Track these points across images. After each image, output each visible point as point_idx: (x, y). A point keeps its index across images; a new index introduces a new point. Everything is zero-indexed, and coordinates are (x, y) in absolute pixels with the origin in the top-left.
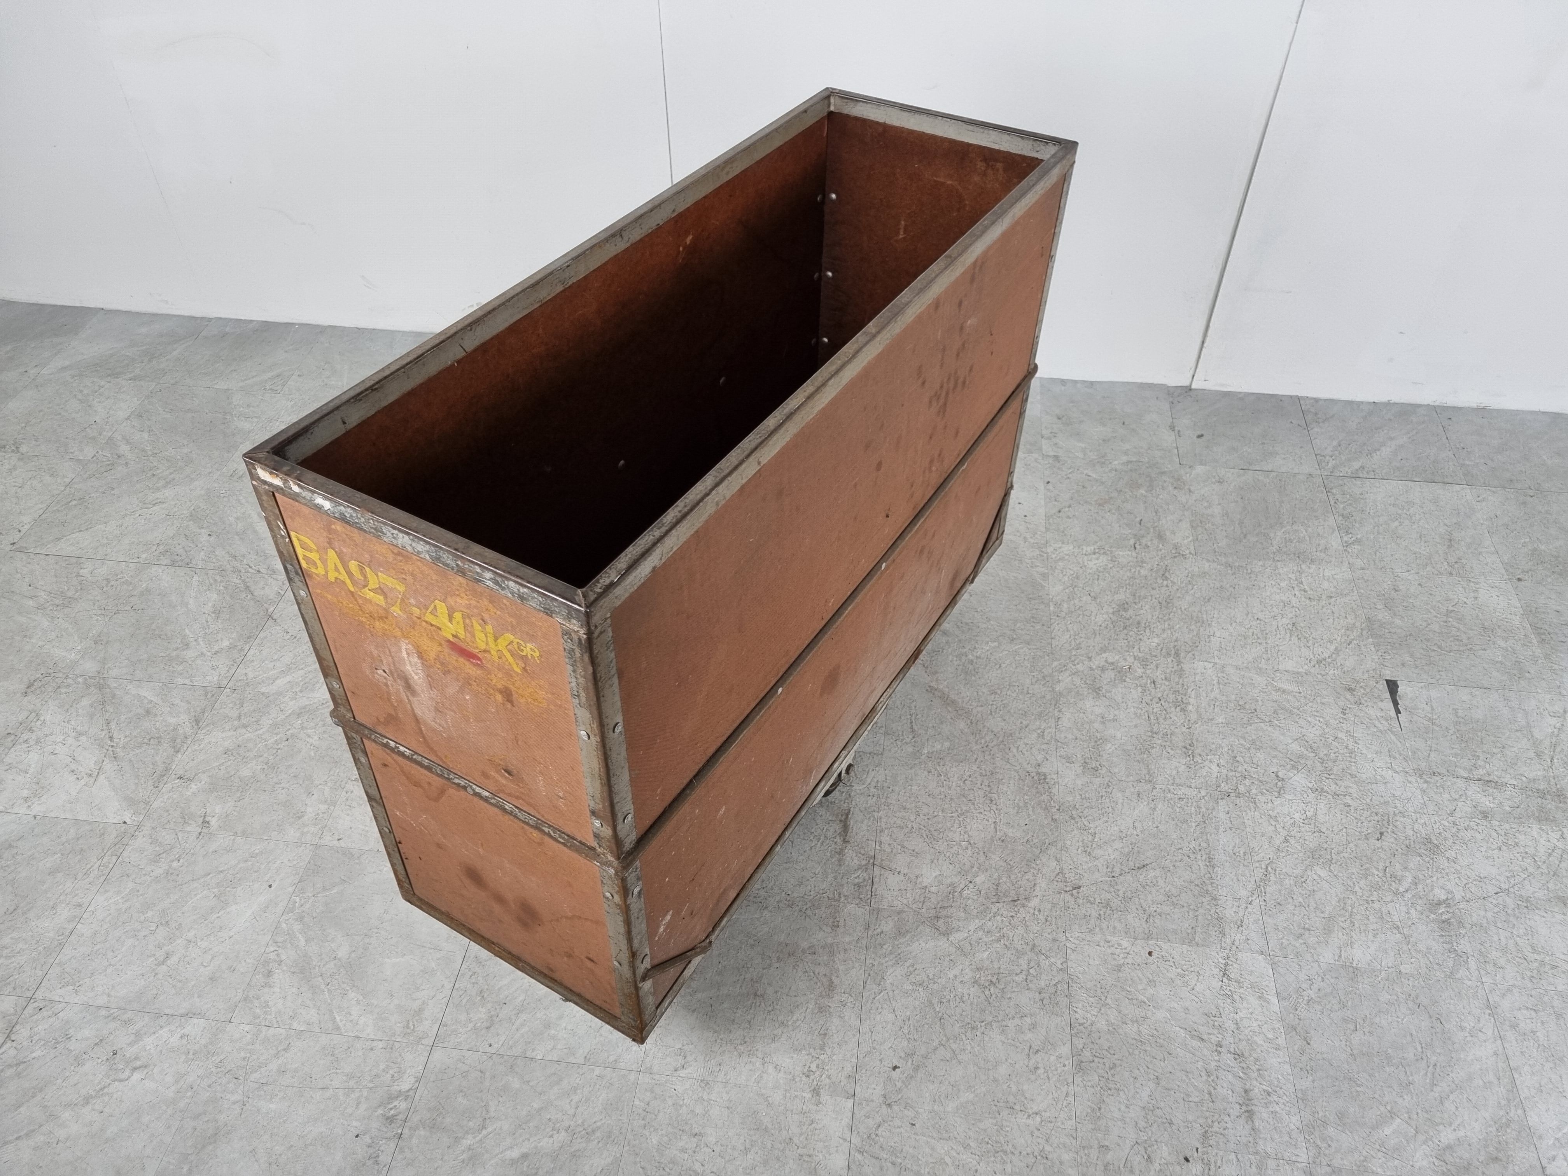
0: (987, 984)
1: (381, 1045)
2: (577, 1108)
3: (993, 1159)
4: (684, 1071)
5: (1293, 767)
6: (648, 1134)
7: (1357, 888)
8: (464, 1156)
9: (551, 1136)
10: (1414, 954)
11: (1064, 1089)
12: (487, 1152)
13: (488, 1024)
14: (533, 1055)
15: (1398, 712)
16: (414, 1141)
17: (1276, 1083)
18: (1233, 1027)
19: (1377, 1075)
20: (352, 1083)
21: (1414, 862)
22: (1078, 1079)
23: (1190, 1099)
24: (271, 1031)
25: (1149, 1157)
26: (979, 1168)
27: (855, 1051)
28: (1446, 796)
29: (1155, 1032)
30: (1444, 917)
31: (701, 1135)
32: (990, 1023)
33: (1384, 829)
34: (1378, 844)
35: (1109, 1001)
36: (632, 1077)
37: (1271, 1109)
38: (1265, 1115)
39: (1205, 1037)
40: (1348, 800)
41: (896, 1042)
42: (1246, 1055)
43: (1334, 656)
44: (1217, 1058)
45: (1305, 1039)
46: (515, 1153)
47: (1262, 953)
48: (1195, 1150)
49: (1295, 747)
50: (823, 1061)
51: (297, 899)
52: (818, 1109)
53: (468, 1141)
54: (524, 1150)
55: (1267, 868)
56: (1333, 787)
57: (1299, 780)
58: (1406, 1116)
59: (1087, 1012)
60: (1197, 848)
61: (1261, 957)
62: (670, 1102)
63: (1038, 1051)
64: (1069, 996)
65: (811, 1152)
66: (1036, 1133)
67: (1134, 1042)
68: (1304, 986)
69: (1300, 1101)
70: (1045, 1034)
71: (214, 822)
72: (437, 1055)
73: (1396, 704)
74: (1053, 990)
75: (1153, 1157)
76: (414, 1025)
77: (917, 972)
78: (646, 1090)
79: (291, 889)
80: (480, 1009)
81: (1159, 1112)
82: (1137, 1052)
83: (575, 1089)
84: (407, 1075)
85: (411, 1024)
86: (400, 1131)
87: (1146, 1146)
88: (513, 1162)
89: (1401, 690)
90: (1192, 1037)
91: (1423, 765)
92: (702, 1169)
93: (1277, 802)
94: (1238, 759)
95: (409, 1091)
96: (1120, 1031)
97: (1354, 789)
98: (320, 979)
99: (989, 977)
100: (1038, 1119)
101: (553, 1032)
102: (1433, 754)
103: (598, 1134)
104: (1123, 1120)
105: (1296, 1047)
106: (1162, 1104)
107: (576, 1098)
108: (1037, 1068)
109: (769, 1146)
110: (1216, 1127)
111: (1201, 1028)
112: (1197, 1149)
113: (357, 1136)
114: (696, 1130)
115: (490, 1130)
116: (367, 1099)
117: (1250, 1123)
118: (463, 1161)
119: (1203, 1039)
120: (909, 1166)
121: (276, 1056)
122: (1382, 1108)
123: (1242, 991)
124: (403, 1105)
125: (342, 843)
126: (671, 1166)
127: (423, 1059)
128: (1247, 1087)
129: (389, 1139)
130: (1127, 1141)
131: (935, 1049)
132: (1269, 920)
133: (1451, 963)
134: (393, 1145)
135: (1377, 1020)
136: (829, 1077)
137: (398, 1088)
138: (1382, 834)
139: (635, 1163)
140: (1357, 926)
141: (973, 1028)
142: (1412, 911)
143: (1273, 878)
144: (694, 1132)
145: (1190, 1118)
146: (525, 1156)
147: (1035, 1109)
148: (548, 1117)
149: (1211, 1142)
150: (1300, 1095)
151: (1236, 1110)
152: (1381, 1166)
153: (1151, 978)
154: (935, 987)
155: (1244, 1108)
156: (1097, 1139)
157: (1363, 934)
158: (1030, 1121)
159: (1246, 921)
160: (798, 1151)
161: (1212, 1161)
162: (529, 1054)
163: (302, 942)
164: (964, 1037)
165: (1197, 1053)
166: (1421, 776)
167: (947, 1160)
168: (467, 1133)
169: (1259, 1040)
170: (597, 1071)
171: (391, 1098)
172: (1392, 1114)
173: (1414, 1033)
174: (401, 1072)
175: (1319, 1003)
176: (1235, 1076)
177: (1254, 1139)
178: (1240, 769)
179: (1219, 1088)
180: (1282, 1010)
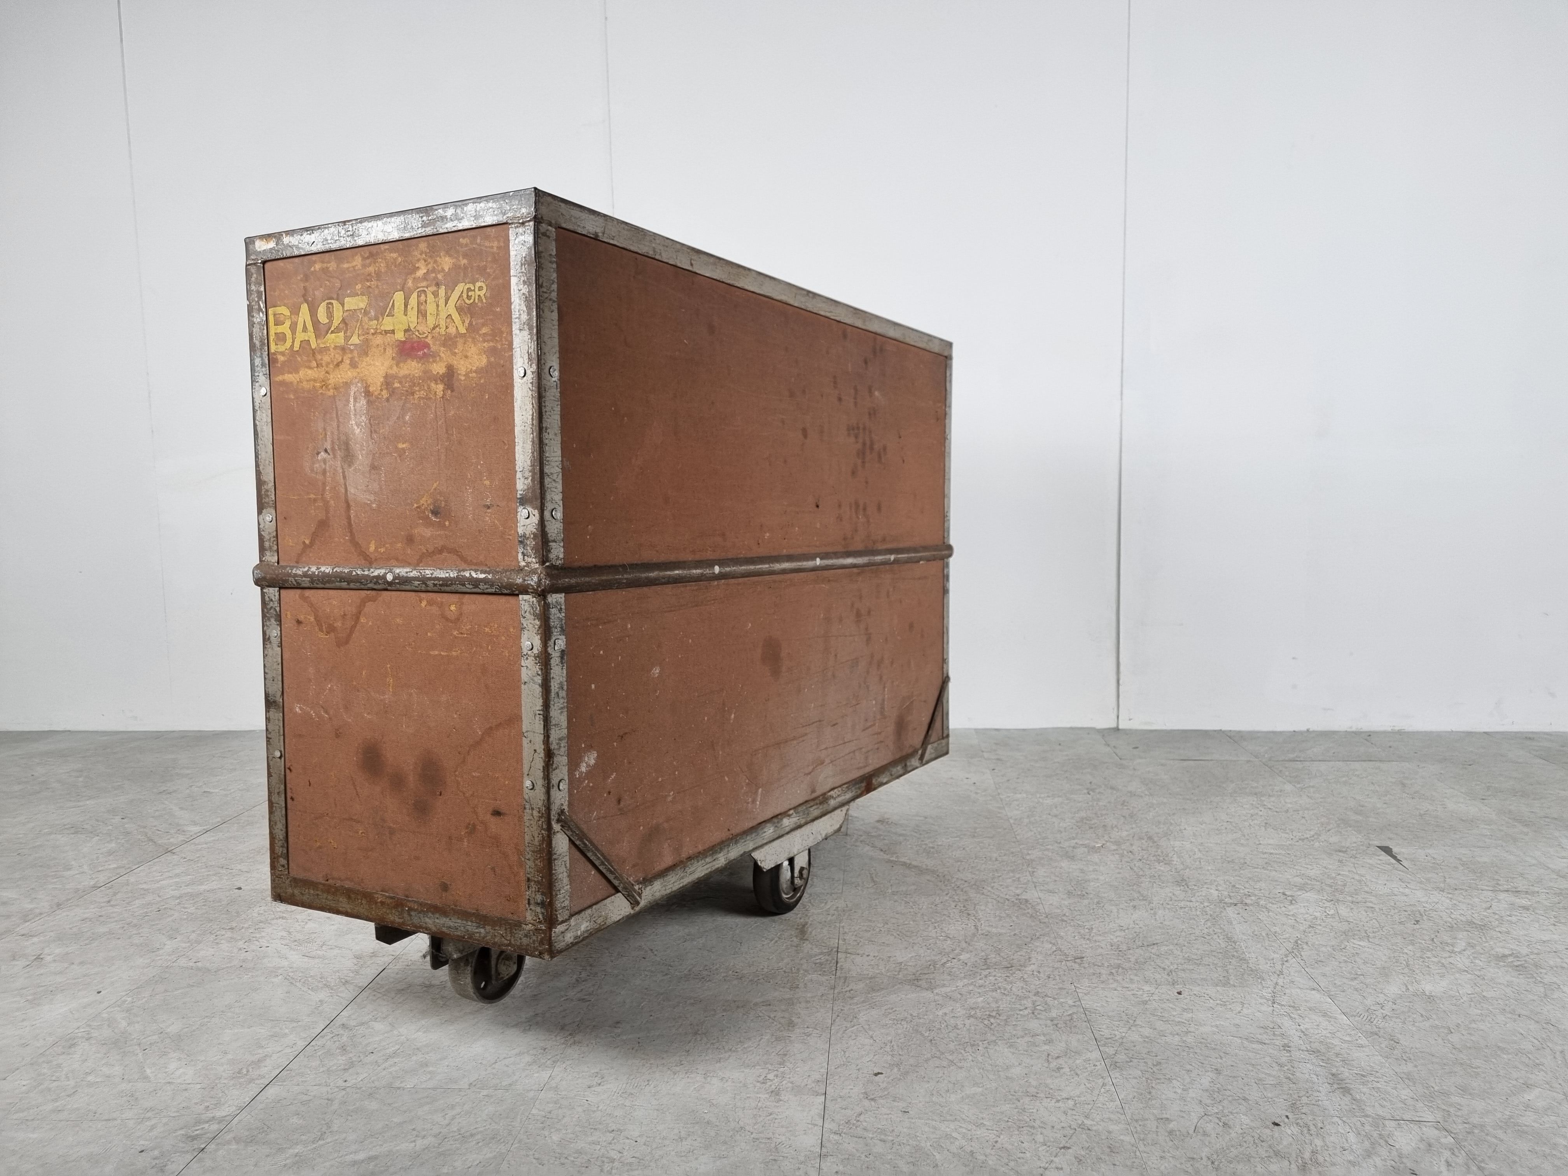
0: (985, 1017)
1: (199, 1086)
2: (453, 1119)
3: (1017, 1132)
4: (601, 1087)
5: (1299, 890)
6: (547, 1133)
7: (1406, 951)
8: (288, 1161)
9: (414, 1141)
10: (1495, 985)
11: (1100, 1081)
12: (320, 1157)
13: (346, 1067)
14: (402, 1085)
15: (1399, 861)
16: (220, 1153)
17: (1368, 1068)
18: (1299, 1034)
19: (1493, 1060)
20: (149, 1114)
21: (1461, 935)
22: (1115, 1074)
23: (1264, 1083)
24: (55, 1084)
25: (1225, 1124)
26: (999, 1140)
27: (825, 1064)
28: (1476, 900)
29: (1203, 1041)
30: (1516, 964)
31: (619, 1130)
32: (995, 1041)
33: (1417, 919)
34: (1417, 926)
35: (1138, 1022)
36: (531, 1094)
37: (1370, 1086)
38: (1364, 1090)
39: (1267, 1042)
40: (1371, 905)
41: (876, 1057)
42: (1323, 1050)
43: (1316, 837)
44: (1288, 1054)
45: (1392, 1040)
46: (361, 1156)
47: (1314, 989)
48: (1284, 1117)
49: (1298, 880)
50: (783, 1073)
51: (130, 999)
52: (777, 1104)
53: (298, 1149)
54: (372, 1153)
55: (1296, 942)
56: (1350, 899)
57: (1311, 896)
58: (1547, 1086)
59: (1114, 1030)
60: (1212, 932)
61: (1313, 992)
62: (580, 1109)
63: (1058, 1057)
64: (1089, 1021)
65: (771, 1135)
66: (1070, 1112)
67: (1179, 1047)
68: (1372, 1008)
69: (1407, 1081)
70: (1065, 1045)
71: (49, 958)
72: (271, 1091)
73: (1395, 858)
74: (1068, 1018)
75: (1230, 1123)
76: (248, 1071)
77: (897, 1012)
78: (548, 1103)
79: (124, 993)
80: (339, 1058)
81: (1228, 1093)
82: (1185, 1054)
83: (453, 1107)
84: (227, 1105)
85: (244, 1071)
86: (203, 1146)
87: (1219, 1116)
88: (354, 1163)
89: (1395, 850)
90: (1251, 1042)
91: (1442, 885)
92: (619, 1155)
93: (1291, 907)
94: (1237, 886)
95: (225, 1116)
96: (1159, 1041)
97: (1373, 899)
98: (136, 1047)
99: (987, 1013)
100: (1071, 1103)
101: (431, 1069)
102: (1448, 880)
103: (479, 1136)
104: (1183, 1099)
105: (1383, 1046)
106: (1230, 1087)
107: (451, 1113)
108: (1059, 1069)
109: (713, 1134)
110: (1304, 1100)
111: (1260, 1037)
112: (1287, 1117)
113: (142, 1151)
114: (614, 1128)
115: (329, 1140)
116: (166, 1124)
117: (1347, 1095)
118: (285, 1166)
119: (1265, 1044)
120: (905, 1142)
121: (55, 1100)
122: (1514, 1082)
123: (1298, 1012)
124: (215, 1127)
125: (199, 964)
126: (576, 1155)
127: (252, 1094)
128: (1334, 1071)
129: (188, 1152)
130: (1192, 1114)
131: (927, 1061)
132: (1313, 971)
133: (1542, 990)
134: (189, 1157)
135: (1473, 1025)
136: (792, 1083)
137: (212, 1115)
138: (1418, 921)
139: (527, 1156)
140: (1417, 972)
141: (972, 1045)
142: (1477, 961)
143: (1305, 946)
144: (610, 1129)
145: (1269, 1095)
146: (371, 1159)
147: (1065, 1095)
148: (413, 1127)
149: (1303, 1111)
150: (1402, 1075)
151: (1325, 1088)
152: (1534, 1121)
153: (1186, 1007)
154: (921, 1021)
155: (1335, 1086)
156: (1153, 1114)
157: (1427, 976)
158: (1060, 1104)
159: (1285, 971)
160: (752, 1136)
161: (1310, 1124)
162: (397, 1084)
163: (124, 1024)
164: (962, 1051)
165: (1261, 1053)
166: (1443, 891)
167: (955, 1135)
168: (297, 1144)
169: (1336, 1042)
170: (485, 1092)
171: (198, 1122)
172: (1528, 1086)
173: (1523, 1032)
174: (218, 1105)
175: (1397, 1018)
176: (1313, 1064)
177: (1358, 1106)
178: (1242, 891)
179: (1298, 1074)
180: (1355, 1023)
